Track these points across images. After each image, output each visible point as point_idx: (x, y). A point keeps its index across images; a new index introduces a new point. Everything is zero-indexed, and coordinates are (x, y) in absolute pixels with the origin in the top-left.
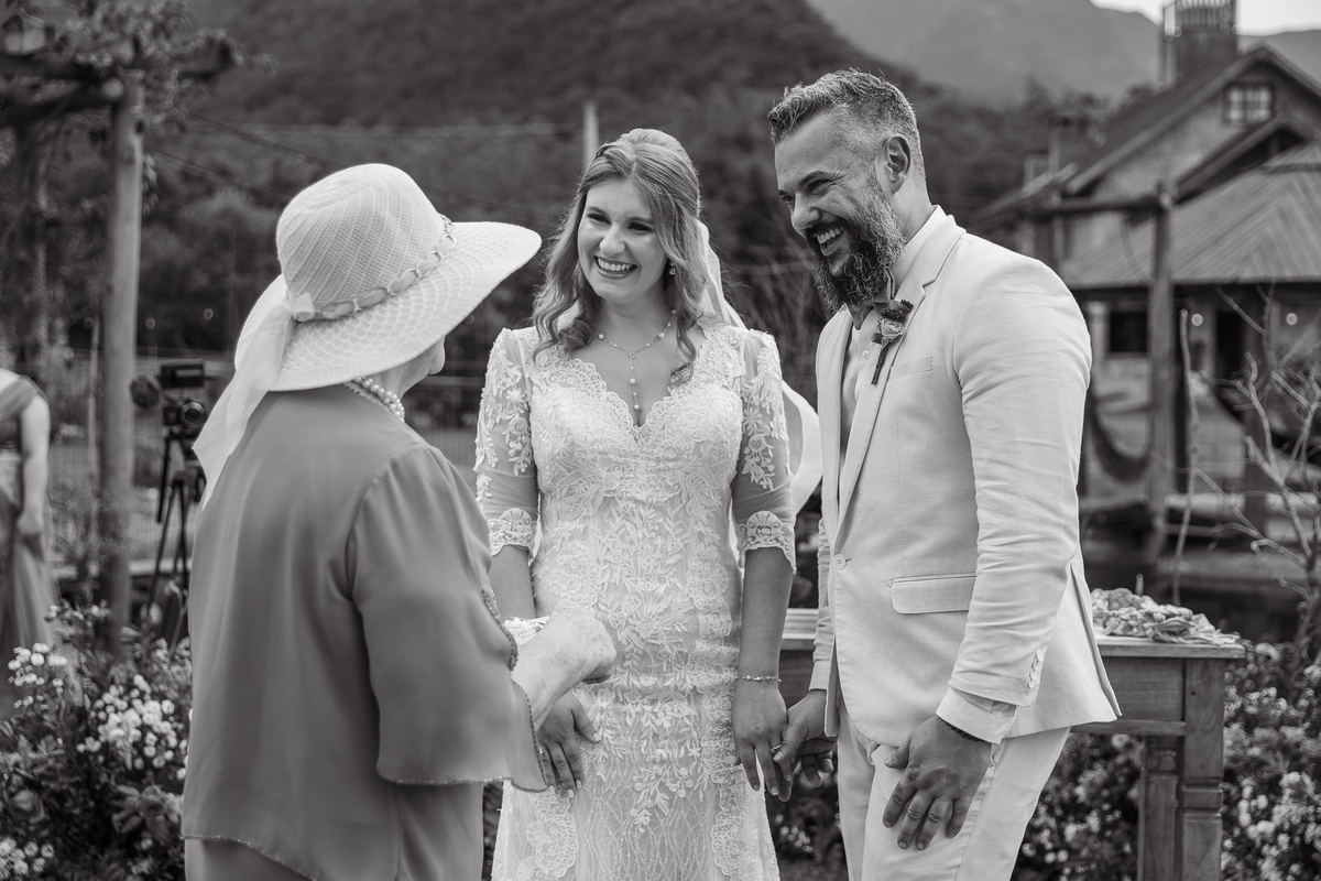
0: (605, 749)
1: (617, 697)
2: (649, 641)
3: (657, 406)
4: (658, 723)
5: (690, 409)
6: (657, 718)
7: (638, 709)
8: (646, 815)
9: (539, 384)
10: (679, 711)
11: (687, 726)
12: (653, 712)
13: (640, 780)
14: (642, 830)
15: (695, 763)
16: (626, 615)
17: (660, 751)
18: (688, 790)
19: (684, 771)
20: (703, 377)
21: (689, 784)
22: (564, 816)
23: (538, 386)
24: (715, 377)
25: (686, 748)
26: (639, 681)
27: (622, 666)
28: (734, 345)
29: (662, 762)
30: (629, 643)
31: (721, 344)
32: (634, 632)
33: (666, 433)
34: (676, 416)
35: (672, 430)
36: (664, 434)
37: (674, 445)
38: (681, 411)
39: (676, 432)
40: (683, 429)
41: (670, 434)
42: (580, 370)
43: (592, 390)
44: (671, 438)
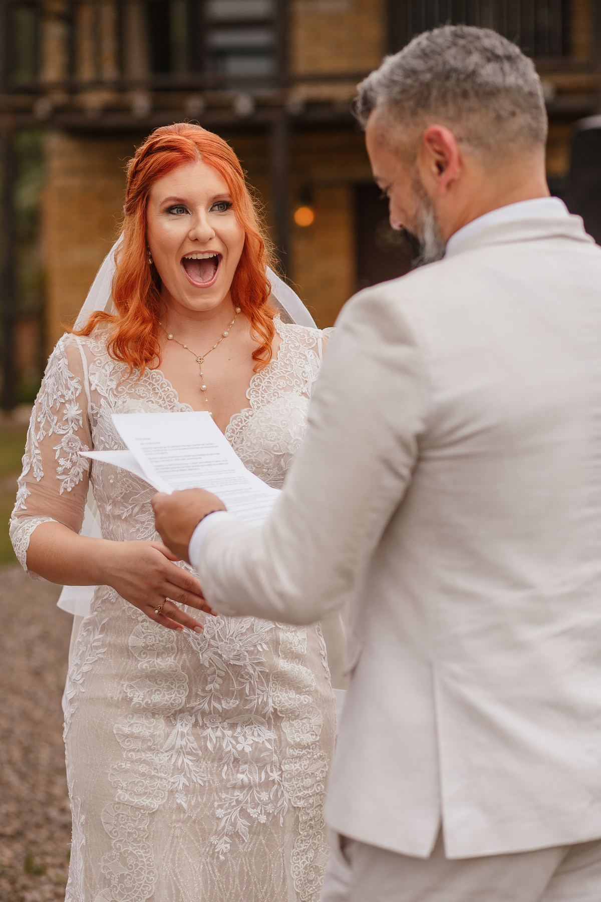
0: (185, 775)
1: (197, 721)
2: (232, 662)
3: (235, 418)
4: (239, 747)
5: (270, 419)
6: (238, 742)
7: (219, 733)
8: (226, 842)
9: (107, 395)
10: (259, 735)
11: (268, 750)
12: (233, 737)
13: (220, 806)
14: (222, 858)
15: (276, 786)
16: (208, 636)
17: (240, 776)
18: (268, 814)
19: (264, 796)
20: (282, 383)
21: (270, 808)
22: (141, 845)
23: (105, 398)
24: (294, 383)
25: (266, 772)
26: (221, 704)
27: (204, 690)
28: (310, 344)
29: (242, 787)
30: (211, 665)
31: (297, 344)
32: (216, 653)
33: (245, 446)
34: (255, 428)
35: (252, 443)
36: (242, 447)
37: (253, 458)
38: (260, 423)
39: (255, 444)
40: (262, 442)
41: (249, 447)
42: (149, 378)
43: (164, 400)
44: (251, 451)
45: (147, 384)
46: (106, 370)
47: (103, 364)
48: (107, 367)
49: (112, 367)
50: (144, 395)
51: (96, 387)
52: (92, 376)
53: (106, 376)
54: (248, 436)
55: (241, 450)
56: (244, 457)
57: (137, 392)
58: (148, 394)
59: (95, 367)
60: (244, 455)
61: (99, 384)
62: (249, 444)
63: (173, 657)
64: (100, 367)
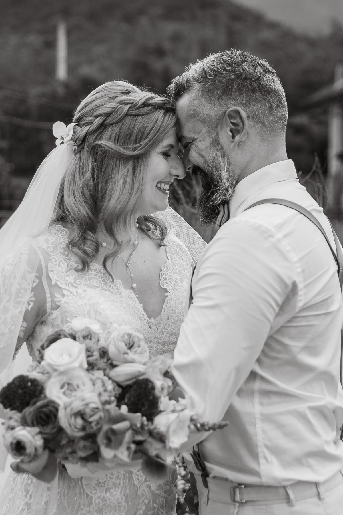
30: (143, 495)
33: (170, 322)
34: (175, 308)
35: (174, 319)
36: (169, 323)
37: (176, 331)
38: (177, 305)
39: (177, 321)
40: (182, 319)
41: (173, 323)
42: (98, 272)
43: (113, 288)
44: (174, 326)
45: (97, 277)
46: (61, 267)
47: (58, 263)
48: (62, 265)
49: (66, 264)
50: (98, 285)
51: (56, 282)
52: (51, 273)
53: (63, 272)
54: (172, 314)
55: (168, 325)
56: (170, 330)
57: (92, 283)
58: (100, 284)
59: (52, 264)
60: (170, 328)
61: (58, 279)
62: (173, 321)
63: (119, 491)
64: (56, 264)
